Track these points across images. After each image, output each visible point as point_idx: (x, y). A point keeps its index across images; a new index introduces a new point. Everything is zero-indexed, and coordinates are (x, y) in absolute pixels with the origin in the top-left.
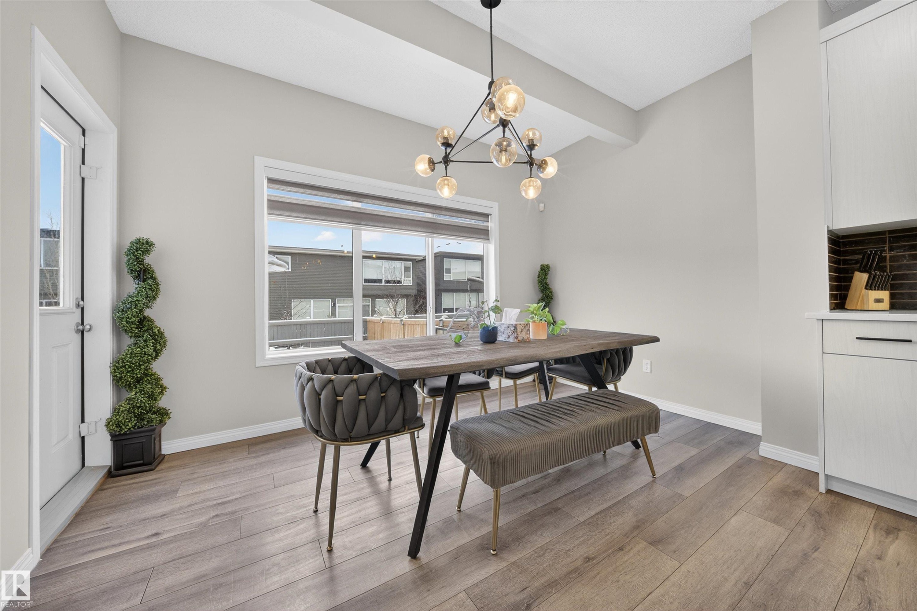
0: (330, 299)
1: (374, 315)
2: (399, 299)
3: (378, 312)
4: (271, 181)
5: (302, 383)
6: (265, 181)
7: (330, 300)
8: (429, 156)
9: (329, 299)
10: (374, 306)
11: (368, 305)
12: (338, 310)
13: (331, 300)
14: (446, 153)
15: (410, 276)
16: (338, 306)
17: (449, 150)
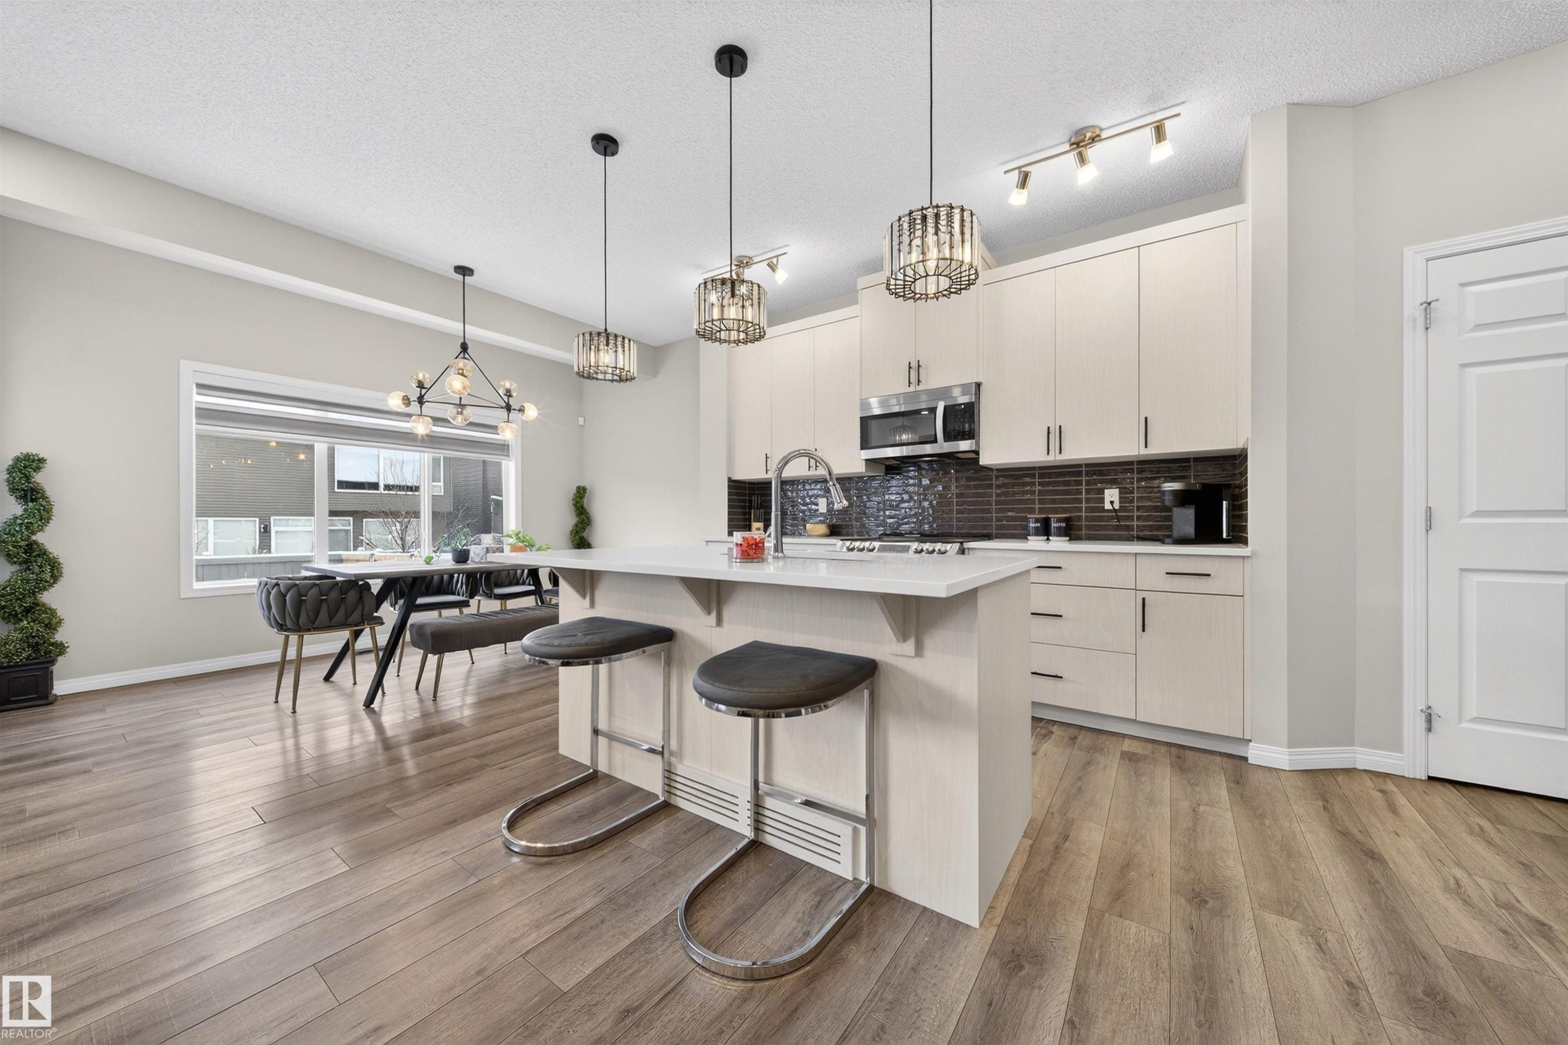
0: (257, 517)
1: (359, 548)
2: (412, 519)
3: (368, 542)
4: (200, 386)
5: (268, 589)
6: (194, 386)
7: (257, 520)
8: (404, 394)
9: (255, 517)
10: (358, 531)
11: (347, 531)
12: (276, 539)
13: (260, 520)
14: (421, 394)
15: (440, 478)
16: (276, 532)
17: (424, 391)
